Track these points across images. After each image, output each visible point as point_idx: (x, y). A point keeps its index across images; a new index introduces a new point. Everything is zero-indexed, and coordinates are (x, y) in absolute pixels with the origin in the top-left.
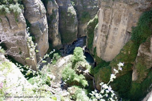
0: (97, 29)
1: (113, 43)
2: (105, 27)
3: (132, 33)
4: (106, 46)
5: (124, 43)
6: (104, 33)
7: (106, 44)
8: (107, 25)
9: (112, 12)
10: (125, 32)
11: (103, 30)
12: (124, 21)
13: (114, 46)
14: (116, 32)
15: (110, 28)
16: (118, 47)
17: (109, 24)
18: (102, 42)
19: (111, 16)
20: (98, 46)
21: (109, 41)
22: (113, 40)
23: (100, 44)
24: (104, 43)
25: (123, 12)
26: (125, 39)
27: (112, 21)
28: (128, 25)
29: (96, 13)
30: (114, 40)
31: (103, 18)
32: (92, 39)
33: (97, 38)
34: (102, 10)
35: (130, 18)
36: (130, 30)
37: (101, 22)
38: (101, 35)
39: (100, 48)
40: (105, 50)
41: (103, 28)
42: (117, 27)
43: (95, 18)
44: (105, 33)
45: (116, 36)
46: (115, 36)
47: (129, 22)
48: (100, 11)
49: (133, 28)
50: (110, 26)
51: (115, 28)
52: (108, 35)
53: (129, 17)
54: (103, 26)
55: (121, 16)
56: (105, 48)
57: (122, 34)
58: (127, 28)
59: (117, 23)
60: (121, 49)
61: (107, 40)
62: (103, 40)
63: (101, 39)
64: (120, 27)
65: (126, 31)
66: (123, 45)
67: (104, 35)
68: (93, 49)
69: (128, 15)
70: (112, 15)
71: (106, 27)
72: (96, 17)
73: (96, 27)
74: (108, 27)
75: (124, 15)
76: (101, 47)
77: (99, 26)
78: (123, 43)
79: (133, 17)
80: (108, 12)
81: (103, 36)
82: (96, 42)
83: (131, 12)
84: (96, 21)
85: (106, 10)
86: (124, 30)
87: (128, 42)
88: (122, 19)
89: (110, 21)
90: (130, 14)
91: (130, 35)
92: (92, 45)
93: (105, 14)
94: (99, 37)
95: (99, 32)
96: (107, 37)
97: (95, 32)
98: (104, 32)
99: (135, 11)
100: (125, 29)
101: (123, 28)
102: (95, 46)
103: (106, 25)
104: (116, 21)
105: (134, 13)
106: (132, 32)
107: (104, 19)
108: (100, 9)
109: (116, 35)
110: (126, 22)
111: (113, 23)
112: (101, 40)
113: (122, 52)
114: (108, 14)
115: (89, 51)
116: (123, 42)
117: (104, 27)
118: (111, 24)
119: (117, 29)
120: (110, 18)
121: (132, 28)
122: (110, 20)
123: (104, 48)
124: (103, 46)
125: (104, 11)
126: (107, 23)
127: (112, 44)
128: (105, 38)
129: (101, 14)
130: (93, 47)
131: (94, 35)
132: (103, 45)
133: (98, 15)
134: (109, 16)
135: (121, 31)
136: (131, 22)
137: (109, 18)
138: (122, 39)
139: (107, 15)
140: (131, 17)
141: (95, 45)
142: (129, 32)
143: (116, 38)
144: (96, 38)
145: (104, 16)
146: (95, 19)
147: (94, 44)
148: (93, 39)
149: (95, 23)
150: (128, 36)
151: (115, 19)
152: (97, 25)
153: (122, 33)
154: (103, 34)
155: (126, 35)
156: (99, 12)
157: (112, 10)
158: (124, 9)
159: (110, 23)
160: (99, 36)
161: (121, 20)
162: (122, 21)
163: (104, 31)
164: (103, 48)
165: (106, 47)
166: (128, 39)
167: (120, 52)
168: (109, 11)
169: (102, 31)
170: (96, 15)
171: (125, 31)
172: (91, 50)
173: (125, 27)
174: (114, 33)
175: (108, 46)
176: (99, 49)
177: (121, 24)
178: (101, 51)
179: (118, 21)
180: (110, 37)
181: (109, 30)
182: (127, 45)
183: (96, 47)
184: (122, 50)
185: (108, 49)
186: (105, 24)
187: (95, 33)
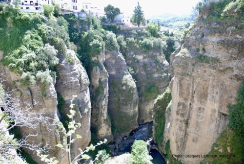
0: (170, 109)
1: (199, 134)
2: (183, 107)
3: (229, 116)
4: (187, 139)
5: (218, 133)
6: (181, 116)
7: (185, 134)
8: (186, 104)
9: (193, 82)
10: (216, 114)
11: (181, 112)
12: (213, 96)
13: (200, 139)
14: (202, 114)
15: (191, 108)
16: (207, 140)
17: (189, 102)
18: (179, 132)
19: (191, 88)
20: (173, 139)
21: (191, 129)
22: (198, 128)
23: (176, 135)
24: (182, 133)
25: (211, 82)
26: (219, 125)
27: (193, 97)
28: (221, 102)
29: (168, 85)
30: (200, 127)
31: (178, 93)
32: (162, 126)
33: (171, 125)
34: (177, 80)
35: (222, 91)
36: (225, 111)
37: (176, 99)
38: (177, 120)
39: (177, 142)
40: (186, 145)
41: (179, 108)
42: (203, 107)
43: (165, 92)
44: (183, 117)
45: (203, 120)
46: (200, 120)
47: (221, 97)
48: (173, 80)
49: (229, 106)
50: (190, 104)
51: (200, 108)
52: (188, 119)
53: (221, 89)
54: (179, 104)
55: (207, 88)
56: (184, 142)
57: (212, 117)
58: (220, 107)
59: (203, 100)
60: (213, 143)
61: (187, 129)
62: (180, 129)
63: (177, 127)
64: (207, 106)
65: (219, 112)
66: (217, 136)
67: (182, 119)
68: (165, 145)
69: (220, 86)
70: (193, 88)
71: (184, 106)
72: (168, 90)
73: (168, 106)
74: (188, 107)
75: (213, 87)
76: (178, 139)
77: (172, 105)
78: (216, 134)
79: (228, 88)
80: (186, 82)
81: (181, 121)
82: (169, 131)
83: (224, 82)
84: (169, 97)
85: (182, 79)
86: (214, 111)
87: (225, 131)
88: (209, 92)
89: (190, 97)
90: (222, 84)
91: (226, 119)
92: (163, 137)
93: (181, 85)
94: (174, 124)
95: (174, 115)
96: (187, 124)
97: (166, 115)
98: (182, 115)
99: (229, 79)
100: (217, 109)
101: (212, 107)
102: (167, 139)
103: (184, 104)
104: (201, 97)
105: (228, 83)
106: (229, 114)
107: (181, 94)
108: (173, 79)
109: (201, 119)
110: (217, 97)
111: (196, 99)
112: (178, 128)
113: (215, 148)
114: (186, 86)
115: (158, 147)
116: (215, 132)
117: (181, 107)
118: (193, 101)
119: (204, 109)
120: (191, 92)
121: (227, 107)
122: (191, 95)
124: (182, 138)
125: (180, 81)
126: (186, 99)
127: (196, 135)
128: (184, 125)
129: (175, 86)
130: (165, 140)
131: (164, 120)
132: (181, 137)
133: (171, 88)
134: (188, 88)
135: (210, 113)
136: (226, 97)
137: (189, 92)
138: (213, 126)
139: (185, 87)
140: (224, 90)
141: (168, 137)
142: (223, 114)
143: (202, 124)
144: (169, 124)
145: (180, 89)
146: (166, 94)
147: (166, 135)
148: (164, 127)
149: (167, 101)
150: (222, 121)
151: (198, 92)
152: (170, 104)
153: (211, 115)
154: (179, 117)
155: (219, 119)
156: (172, 83)
157: (192, 80)
158: (211, 77)
159: (191, 100)
160: (174, 121)
161: (209, 95)
162: (209, 97)
163: (181, 114)
164: (181, 141)
165: (186, 140)
166: (224, 126)
167: (213, 149)
168: (187, 80)
169: (178, 113)
170: (168, 88)
171: (217, 112)
172: (162, 146)
173: (216, 105)
174: (199, 116)
175: (190, 139)
176: (175, 144)
177: (208, 101)
178: (178, 147)
179: (204, 96)
180: (192, 122)
181: (190, 111)
182: (223, 136)
183: (169, 141)
184: (215, 145)
185: (189, 143)
186: (182, 101)
187: (167, 117)
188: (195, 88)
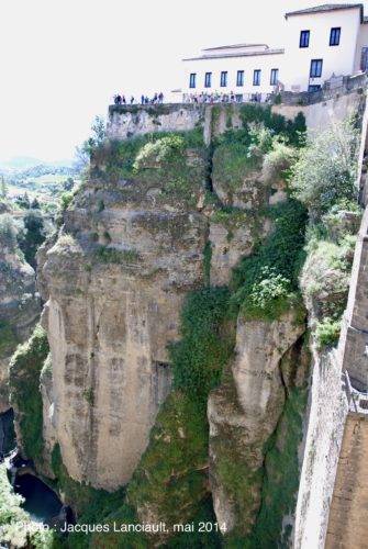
0: (49, 374)
1: (121, 415)
2: (78, 364)
3: (172, 366)
4: (97, 431)
5: (157, 405)
6: (76, 385)
7: (92, 422)
8: (83, 355)
9: (93, 307)
10: (149, 367)
11: (74, 376)
12: (136, 331)
13: (123, 425)
14: (119, 372)
15: (95, 364)
16: (138, 423)
17: (89, 350)
18: (76, 421)
19: (90, 320)
20: (66, 439)
21: (102, 408)
22: (116, 404)
23: (73, 428)
24: (85, 422)
25: (128, 302)
26: (156, 387)
27: (96, 338)
28: (153, 341)
29: (37, 319)
30: (119, 401)
31: (63, 333)
32: (36, 416)
33: (56, 410)
34: (57, 306)
35: (153, 319)
36: (163, 357)
37: (59, 348)
38: (69, 394)
39: (76, 445)
40: (97, 446)
41: (69, 367)
42: (119, 356)
43: (33, 337)
44: (81, 385)
45: (124, 384)
46: (118, 386)
47: (152, 329)
48: (47, 307)
49: (170, 347)
50: (93, 355)
51: (114, 361)
52: (92, 389)
53: (151, 314)
54: (68, 359)
55: (123, 315)
56: (92, 441)
57: (142, 375)
58: (154, 351)
59: (118, 342)
60: (150, 427)
61: (94, 410)
62: (79, 413)
63: (71, 410)
64: (128, 352)
65: (153, 361)
66: (155, 411)
67: (80, 390)
68: (49, 457)
69: (147, 309)
70: (94, 318)
71: (80, 361)
72: (39, 331)
73: (44, 368)
74: (89, 361)
75: (134, 312)
76: (77, 438)
77: (52, 363)
78: (153, 407)
79: (163, 311)
80: (78, 309)
81: (78, 395)
82: (54, 425)
83: (153, 299)
84: (42, 347)
85: (69, 302)
86: (144, 361)
87: (169, 397)
88: (128, 323)
89: (90, 339)
90: (151, 305)
91: (167, 374)
92: (43, 440)
93: (67, 317)
94: (63, 405)
95: (61, 386)
96: (92, 398)
97: (43, 388)
98: (79, 382)
99: (162, 292)
100: (148, 356)
101: (138, 354)
102: (53, 443)
103: (78, 357)
104: (112, 335)
105: (161, 301)
106: (171, 362)
107: (69, 336)
108: (48, 304)
109: (120, 382)
110: (145, 331)
111: (102, 343)
112: (74, 412)
113: (157, 437)
114: (79, 317)
115: (34, 468)
116: (151, 403)
117: (73, 365)
118: (96, 346)
119: (122, 360)
120: (90, 328)
121: (167, 347)
122: (91, 334)
123: (88, 443)
124: (85, 433)
125: (64, 308)
126: (82, 346)
127: (116, 419)
128: (85, 403)
129: (55, 319)
130: (47, 445)
131: (40, 400)
132: (83, 430)
133: (46, 325)
134: (84, 320)
135: (136, 366)
136: (161, 328)
137: (87, 330)
138: (145, 393)
139: (76, 319)
140: (156, 315)
141: (53, 438)
142: (162, 364)
143: (123, 392)
144: (52, 408)
145: (66, 324)
146: (36, 340)
147: (48, 434)
148: (41, 417)
149: (40, 355)
150: (162, 379)
151: (107, 327)
152: (47, 362)
153: (139, 371)
154: (73, 388)
155: (154, 375)
156: (46, 314)
157: (89, 302)
158: (128, 293)
159: (93, 346)
160: (63, 398)
161: (129, 330)
162: (130, 333)
163: (76, 379)
164: (86, 440)
165: (94, 434)
166: (166, 388)
167: (152, 440)
168: (79, 303)
169: (68, 380)
170: (39, 325)
171: (149, 363)
172: (42, 461)
173: (144, 347)
174: (115, 376)
175: (103, 429)
176: (73, 450)
177: (129, 341)
178: (80, 455)
179: (118, 333)
180: (102, 393)
181: (93, 372)
182: (166, 408)
183: (57, 446)
184: (156, 430)
185: (104, 440)
186: (75, 351)
187: (44, 393)
188: (97, 318)
